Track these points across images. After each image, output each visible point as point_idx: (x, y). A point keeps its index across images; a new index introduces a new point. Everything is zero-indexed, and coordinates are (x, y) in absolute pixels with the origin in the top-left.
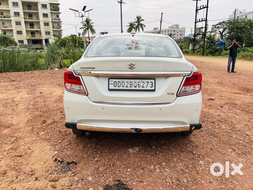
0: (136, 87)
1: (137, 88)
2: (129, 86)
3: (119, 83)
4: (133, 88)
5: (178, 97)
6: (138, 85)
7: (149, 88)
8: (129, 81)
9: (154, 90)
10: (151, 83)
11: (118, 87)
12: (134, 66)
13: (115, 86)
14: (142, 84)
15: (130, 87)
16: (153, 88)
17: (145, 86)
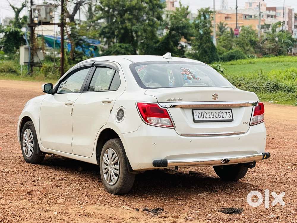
0: (217, 117)
1: (218, 119)
2: (211, 116)
3: (202, 114)
4: (215, 119)
5: (251, 127)
6: (219, 115)
7: (228, 118)
8: (210, 111)
9: (232, 120)
10: (229, 114)
11: (202, 118)
12: (217, 96)
13: (199, 117)
14: (221, 115)
15: (213, 118)
16: (231, 118)
17: (224, 116)
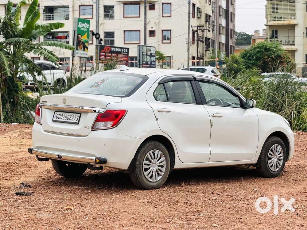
1: (69, 121)
2: (64, 118)
3: (60, 115)
4: (66, 120)
5: (92, 131)
6: (70, 118)
7: (75, 121)
8: (66, 114)
9: (78, 124)
10: (78, 117)
11: (58, 118)
17: (73, 119)
